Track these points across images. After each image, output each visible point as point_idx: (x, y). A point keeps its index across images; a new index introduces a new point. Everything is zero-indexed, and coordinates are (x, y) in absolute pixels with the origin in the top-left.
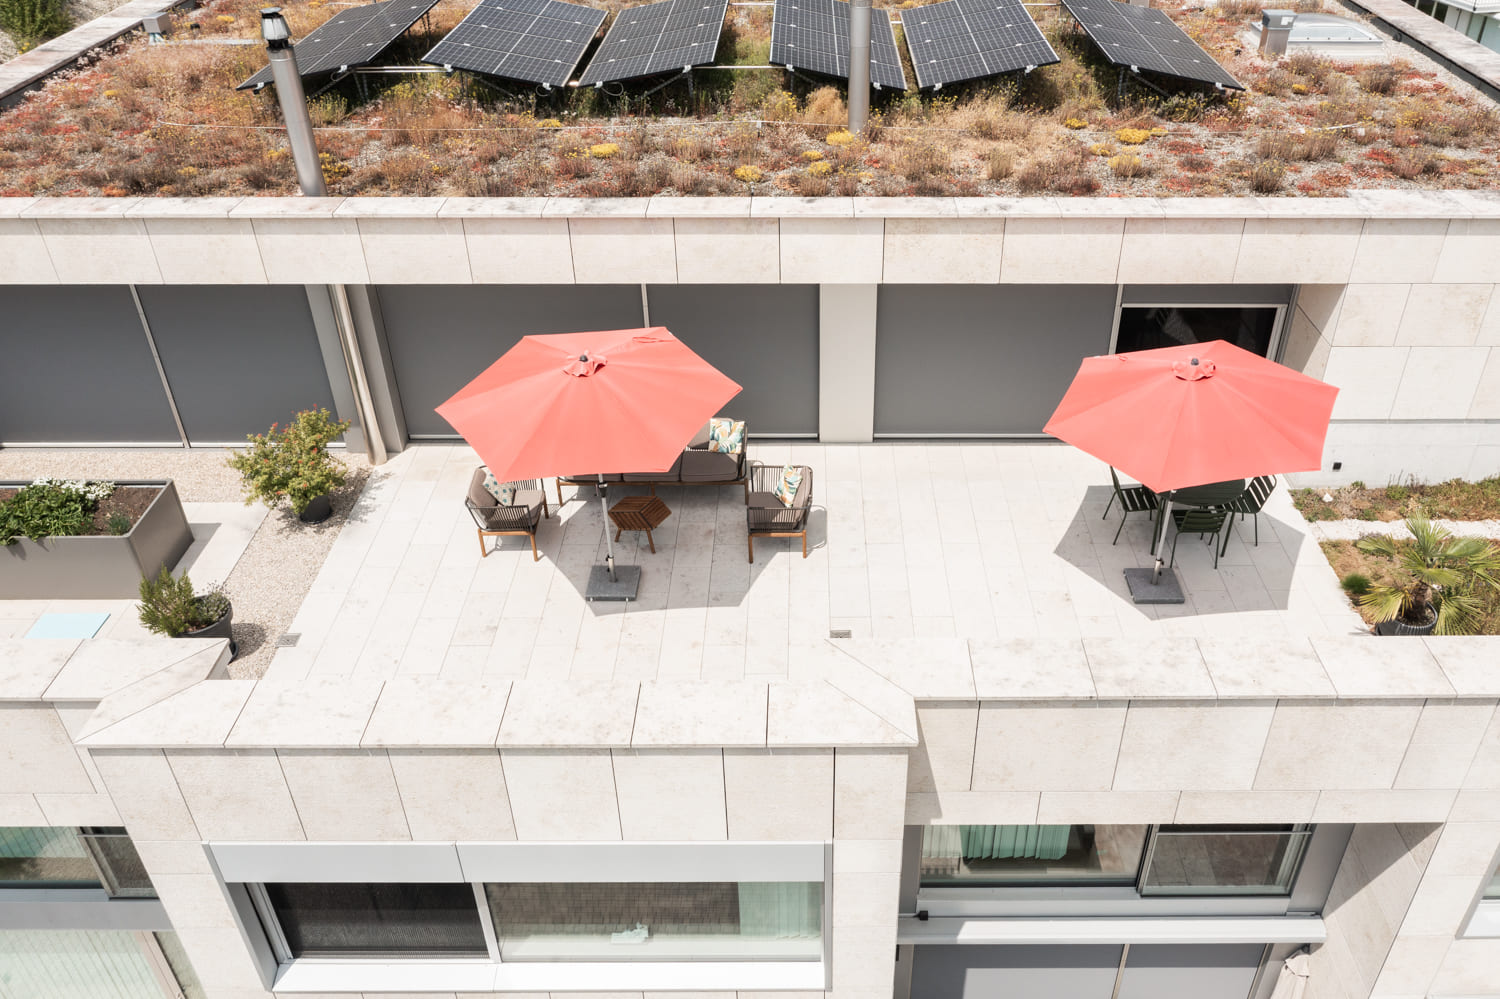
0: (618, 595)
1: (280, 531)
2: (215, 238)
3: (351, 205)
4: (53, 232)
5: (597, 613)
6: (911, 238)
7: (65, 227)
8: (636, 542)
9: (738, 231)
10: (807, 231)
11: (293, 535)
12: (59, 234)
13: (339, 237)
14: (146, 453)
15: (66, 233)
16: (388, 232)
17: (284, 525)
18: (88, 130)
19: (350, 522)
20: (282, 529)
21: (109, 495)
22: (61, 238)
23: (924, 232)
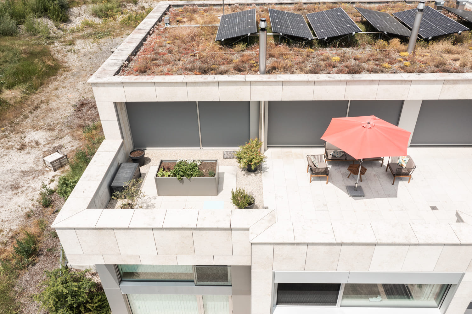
0: (360, 195)
1: (244, 175)
2: (238, 87)
3: (280, 77)
4: (191, 86)
5: (355, 200)
6: (451, 86)
7: (194, 84)
8: (354, 178)
9: (398, 84)
10: (419, 84)
11: (248, 176)
12: (192, 86)
13: (276, 87)
14: (190, 151)
15: (195, 86)
16: (291, 85)
17: (244, 173)
18: (170, 54)
19: (263, 172)
20: (245, 174)
21: (201, 164)
22: (192, 87)
23: (456, 84)
